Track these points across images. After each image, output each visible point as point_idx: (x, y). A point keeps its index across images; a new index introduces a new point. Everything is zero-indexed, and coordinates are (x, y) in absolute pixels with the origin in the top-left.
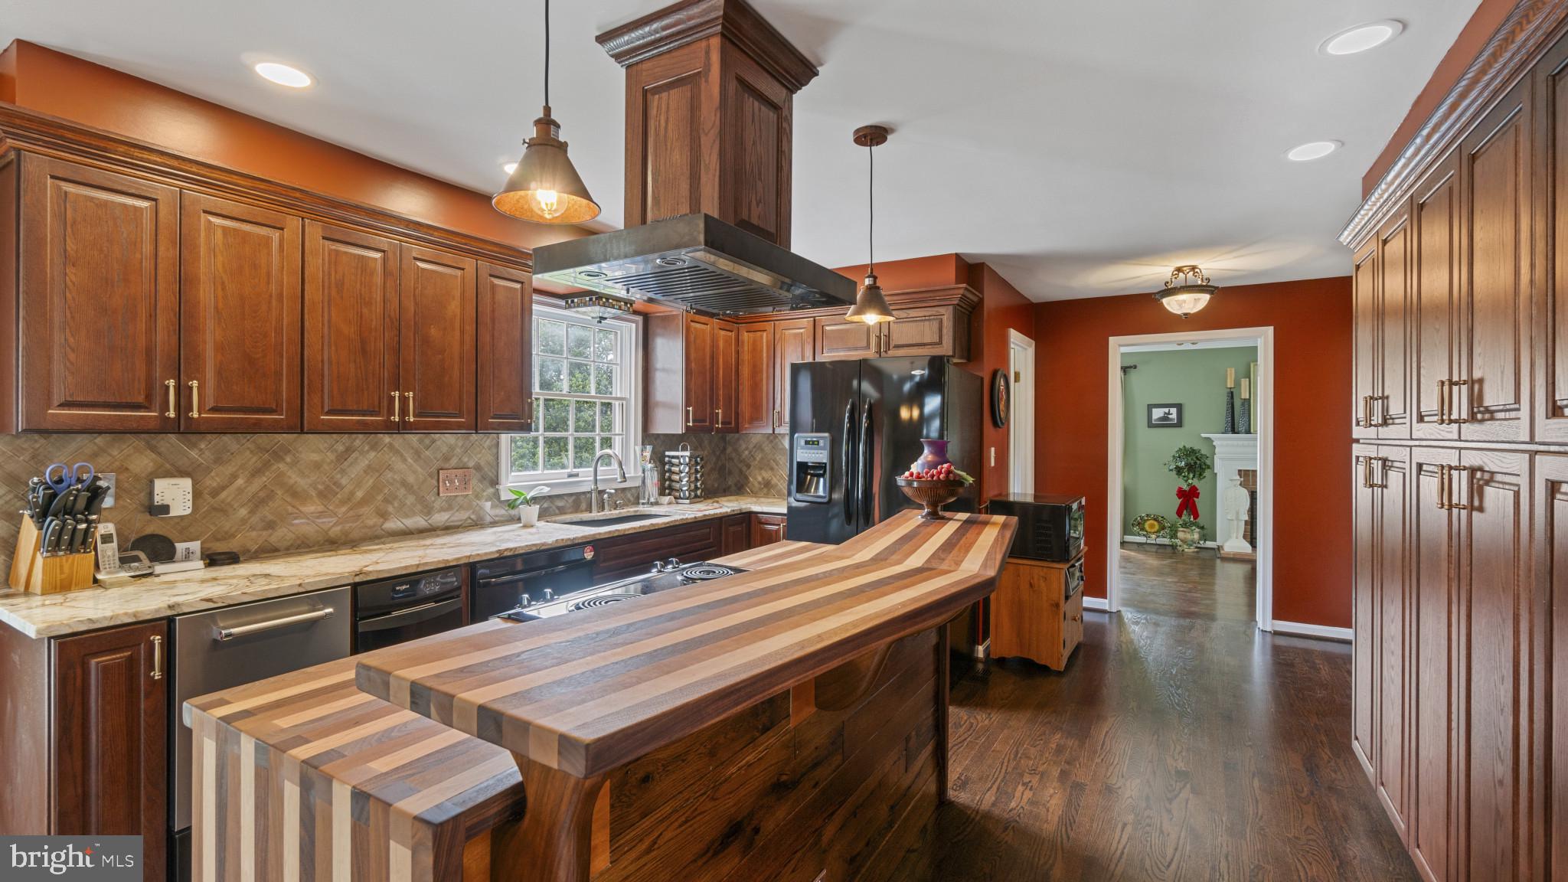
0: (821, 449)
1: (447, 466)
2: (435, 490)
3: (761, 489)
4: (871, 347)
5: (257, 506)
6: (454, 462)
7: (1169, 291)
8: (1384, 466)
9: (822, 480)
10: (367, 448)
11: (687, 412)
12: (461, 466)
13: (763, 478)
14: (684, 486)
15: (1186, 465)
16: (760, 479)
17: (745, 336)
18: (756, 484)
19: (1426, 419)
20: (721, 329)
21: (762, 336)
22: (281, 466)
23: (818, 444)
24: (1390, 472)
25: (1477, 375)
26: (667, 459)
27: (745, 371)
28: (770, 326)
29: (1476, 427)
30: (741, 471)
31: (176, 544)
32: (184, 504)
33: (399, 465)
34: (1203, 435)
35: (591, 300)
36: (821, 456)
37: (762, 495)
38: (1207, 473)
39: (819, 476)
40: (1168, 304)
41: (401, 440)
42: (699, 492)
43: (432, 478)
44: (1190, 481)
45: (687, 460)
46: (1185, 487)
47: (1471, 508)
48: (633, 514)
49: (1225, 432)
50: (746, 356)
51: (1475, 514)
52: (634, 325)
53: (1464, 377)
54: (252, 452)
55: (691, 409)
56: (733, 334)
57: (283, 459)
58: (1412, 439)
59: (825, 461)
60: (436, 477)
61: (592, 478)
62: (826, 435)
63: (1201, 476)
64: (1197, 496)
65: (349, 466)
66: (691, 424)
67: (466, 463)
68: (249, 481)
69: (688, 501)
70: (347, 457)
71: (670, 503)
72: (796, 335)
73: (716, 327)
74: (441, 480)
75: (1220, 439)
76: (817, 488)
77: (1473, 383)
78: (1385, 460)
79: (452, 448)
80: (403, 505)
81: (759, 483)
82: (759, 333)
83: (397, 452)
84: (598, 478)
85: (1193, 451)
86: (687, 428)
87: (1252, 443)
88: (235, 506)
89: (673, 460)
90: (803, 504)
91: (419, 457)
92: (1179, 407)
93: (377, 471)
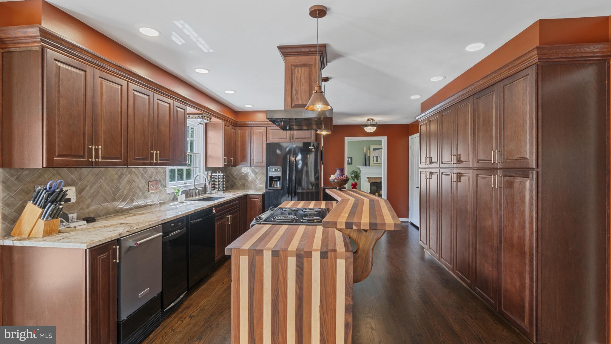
0: (278, 172)
1: (151, 180)
2: (148, 190)
3: (241, 187)
4: (288, 138)
5: (93, 198)
6: (153, 179)
7: (366, 126)
8: (430, 174)
9: (278, 182)
10: (127, 173)
11: (225, 159)
12: (155, 180)
13: (242, 183)
14: (221, 186)
15: (354, 176)
16: (241, 183)
17: (239, 131)
18: (239, 185)
19: (444, 163)
20: (232, 129)
21: (246, 132)
22: (101, 181)
23: (277, 170)
24: (432, 175)
25: (459, 153)
26: (213, 176)
27: (239, 144)
28: (249, 129)
29: (458, 164)
30: (233, 181)
31: (69, 215)
32: (73, 198)
33: (137, 180)
34: (358, 167)
35: (199, 116)
36: (279, 174)
37: (242, 189)
38: (359, 178)
39: (277, 181)
40: (366, 129)
41: (137, 170)
42: (225, 188)
43: (147, 185)
44: (355, 181)
45: (222, 176)
46: (354, 183)
47: (457, 181)
48: (206, 197)
49: (363, 166)
50: (239, 139)
51: (458, 183)
52: (202, 126)
53: (455, 154)
54: (92, 175)
55: (226, 158)
56: (235, 130)
57: (102, 178)
58: (440, 167)
59: (280, 176)
60: (148, 185)
61: (193, 184)
62: (280, 167)
63: (358, 179)
64: (357, 185)
65: (122, 181)
66: (226, 163)
67: (156, 179)
68: (91, 188)
69: (222, 192)
70: (121, 177)
71: (215, 193)
72: (259, 132)
73: (231, 128)
74: (150, 186)
75: (362, 168)
76: (277, 185)
77: (457, 155)
78: (430, 172)
79: (152, 173)
80: (138, 196)
81: (240, 185)
82: (244, 131)
83: (136, 175)
84: (196, 184)
85: (356, 172)
86: (225, 165)
87: (381, 169)
88: (87, 198)
89: (215, 177)
90: (272, 191)
91: (143, 176)
92: (351, 158)
93: (131, 182)
